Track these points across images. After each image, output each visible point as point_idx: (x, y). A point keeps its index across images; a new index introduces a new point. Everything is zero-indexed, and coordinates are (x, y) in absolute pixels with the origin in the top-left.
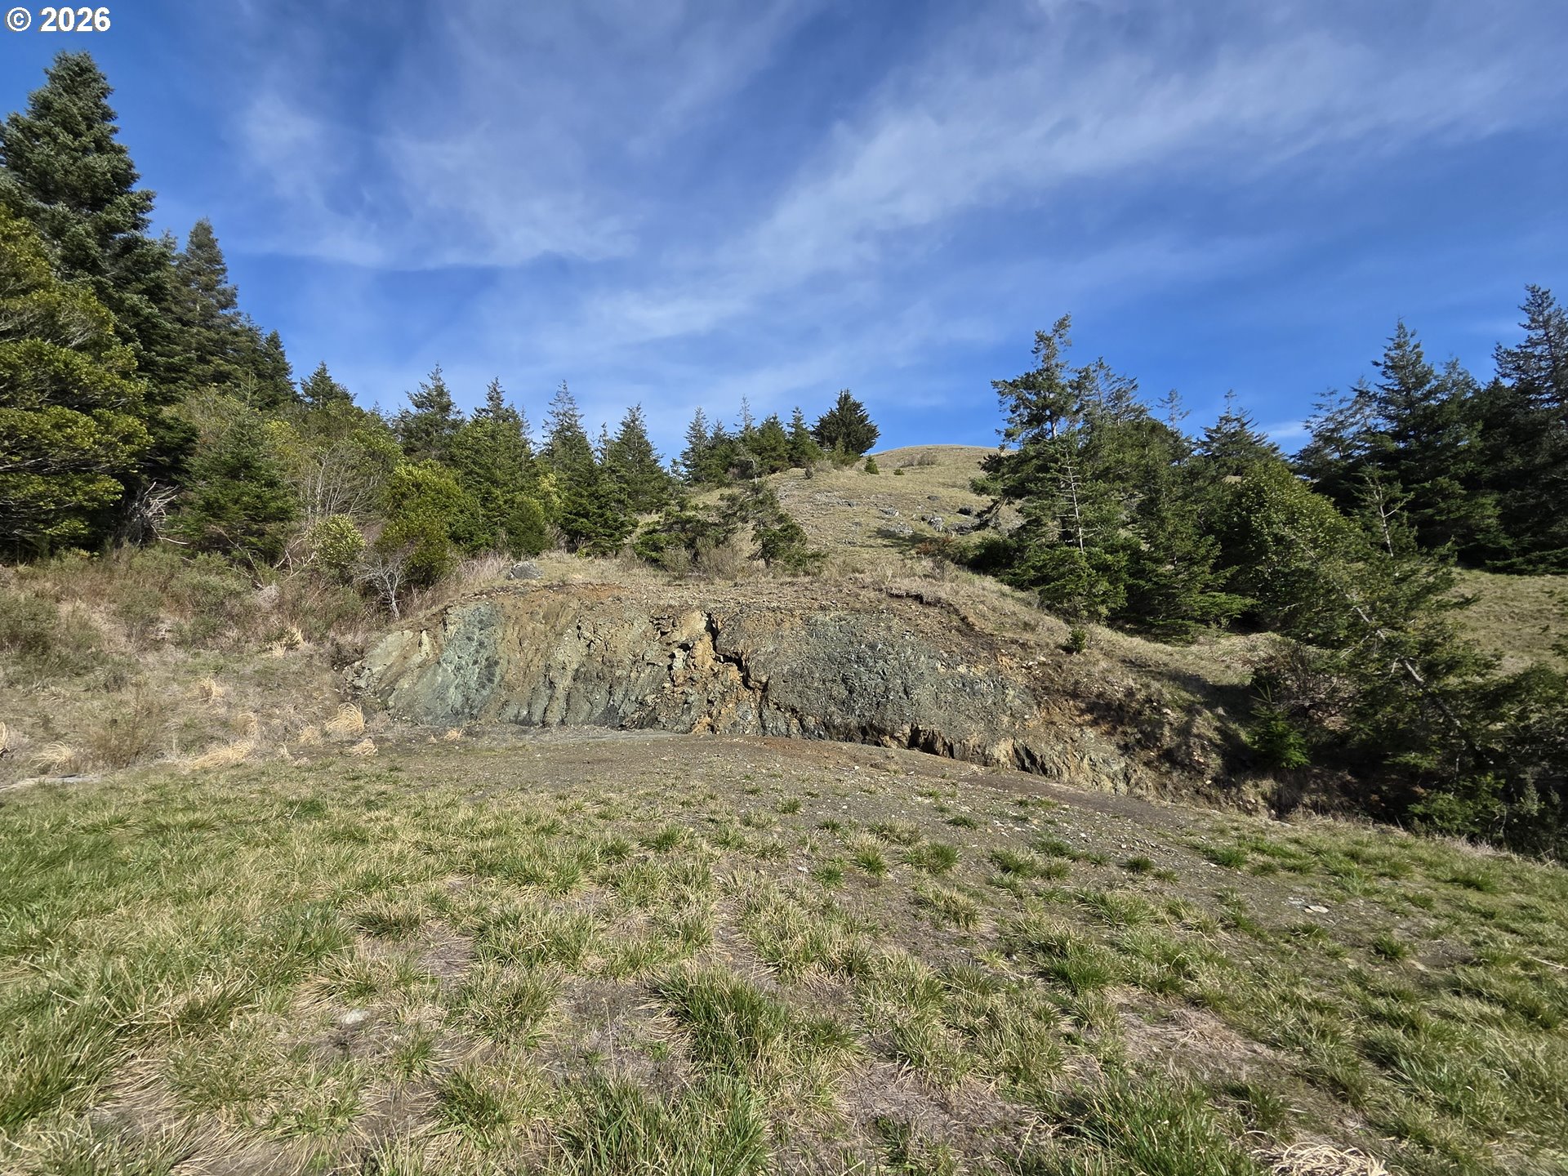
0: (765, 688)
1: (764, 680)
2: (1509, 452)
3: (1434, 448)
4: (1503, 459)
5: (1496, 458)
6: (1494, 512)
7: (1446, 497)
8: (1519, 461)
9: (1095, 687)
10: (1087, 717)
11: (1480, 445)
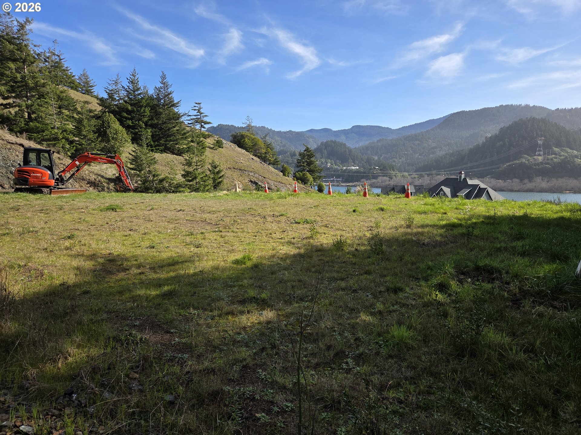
2: (154, 118)
3: (139, 112)
4: (153, 120)
5: (152, 119)
6: (150, 134)
7: (141, 128)
8: (156, 121)
9: (87, 178)
10: (89, 185)
11: (149, 114)
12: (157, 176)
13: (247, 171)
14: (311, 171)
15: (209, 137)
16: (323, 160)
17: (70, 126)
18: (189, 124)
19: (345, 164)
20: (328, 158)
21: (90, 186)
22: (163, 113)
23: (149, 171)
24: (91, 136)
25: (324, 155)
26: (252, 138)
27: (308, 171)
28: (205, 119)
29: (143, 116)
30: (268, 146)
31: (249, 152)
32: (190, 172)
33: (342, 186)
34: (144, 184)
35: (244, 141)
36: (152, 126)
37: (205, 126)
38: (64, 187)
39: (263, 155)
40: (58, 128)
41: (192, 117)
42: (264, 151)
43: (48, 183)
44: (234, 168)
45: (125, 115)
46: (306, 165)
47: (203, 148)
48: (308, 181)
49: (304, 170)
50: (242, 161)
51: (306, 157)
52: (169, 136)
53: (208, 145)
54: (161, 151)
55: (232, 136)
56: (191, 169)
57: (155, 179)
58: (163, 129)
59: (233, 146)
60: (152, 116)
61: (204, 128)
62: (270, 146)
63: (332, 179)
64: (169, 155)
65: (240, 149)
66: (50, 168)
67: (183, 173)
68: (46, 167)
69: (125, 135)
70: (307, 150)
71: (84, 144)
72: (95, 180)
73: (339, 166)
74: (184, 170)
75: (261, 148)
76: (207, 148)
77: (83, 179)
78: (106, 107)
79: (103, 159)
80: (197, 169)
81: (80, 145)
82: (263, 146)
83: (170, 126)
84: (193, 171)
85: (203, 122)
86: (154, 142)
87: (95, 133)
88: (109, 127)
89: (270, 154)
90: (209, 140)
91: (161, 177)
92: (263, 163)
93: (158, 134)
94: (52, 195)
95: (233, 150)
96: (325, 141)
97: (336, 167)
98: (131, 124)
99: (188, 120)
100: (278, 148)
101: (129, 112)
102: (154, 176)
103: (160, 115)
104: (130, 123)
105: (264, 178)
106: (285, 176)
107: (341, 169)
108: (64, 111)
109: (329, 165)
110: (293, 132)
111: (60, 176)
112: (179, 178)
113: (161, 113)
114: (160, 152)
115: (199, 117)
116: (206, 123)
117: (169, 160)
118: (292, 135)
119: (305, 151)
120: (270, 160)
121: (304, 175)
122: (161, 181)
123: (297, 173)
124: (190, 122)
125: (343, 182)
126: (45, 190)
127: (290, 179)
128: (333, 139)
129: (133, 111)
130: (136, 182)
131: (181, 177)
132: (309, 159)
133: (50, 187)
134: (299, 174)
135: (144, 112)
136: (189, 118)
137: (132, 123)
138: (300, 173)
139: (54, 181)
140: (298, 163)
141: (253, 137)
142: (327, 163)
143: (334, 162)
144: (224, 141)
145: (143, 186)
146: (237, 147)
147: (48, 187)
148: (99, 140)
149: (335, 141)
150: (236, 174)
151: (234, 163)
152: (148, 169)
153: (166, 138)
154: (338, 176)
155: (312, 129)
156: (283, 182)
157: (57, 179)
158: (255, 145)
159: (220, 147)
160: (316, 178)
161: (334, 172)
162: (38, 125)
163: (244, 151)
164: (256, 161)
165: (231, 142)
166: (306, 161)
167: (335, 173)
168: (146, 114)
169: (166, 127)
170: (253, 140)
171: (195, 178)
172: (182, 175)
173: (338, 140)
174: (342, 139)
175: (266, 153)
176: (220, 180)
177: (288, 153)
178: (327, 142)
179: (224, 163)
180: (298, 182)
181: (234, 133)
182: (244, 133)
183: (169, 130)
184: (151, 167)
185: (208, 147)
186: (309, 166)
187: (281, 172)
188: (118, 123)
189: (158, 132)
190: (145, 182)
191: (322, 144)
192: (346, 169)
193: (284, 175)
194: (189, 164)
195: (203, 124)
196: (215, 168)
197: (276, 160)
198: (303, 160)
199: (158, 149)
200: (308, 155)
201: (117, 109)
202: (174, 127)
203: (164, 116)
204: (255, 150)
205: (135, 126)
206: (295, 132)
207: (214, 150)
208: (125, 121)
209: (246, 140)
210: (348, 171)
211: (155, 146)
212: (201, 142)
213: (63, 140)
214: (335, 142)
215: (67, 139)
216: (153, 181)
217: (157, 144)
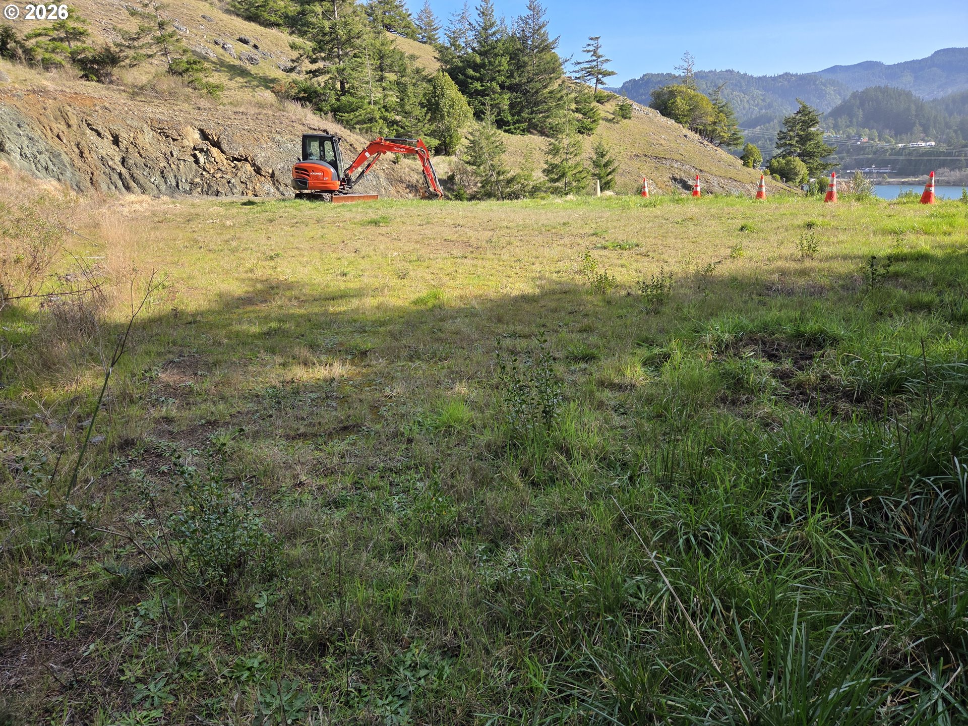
0: (273, 175)
1: (270, 171)
2: (515, 74)
3: (493, 65)
4: (513, 77)
5: (511, 76)
6: (507, 102)
7: (494, 93)
8: (518, 79)
9: (407, 178)
10: (408, 190)
11: (507, 67)
12: (503, 173)
13: (669, 159)
14: (805, 156)
15: (608, 100)
16: (852, 131)
17: (393, 99)
18: (576, 78)
19: (904, 136)
20: (865, 124)
21: (410, 192)
22: (530, 63)
23: (492, 165)
24: (418, 112)
25: (854, 120)
26: (689, 95)
27: (799, 155)
28: (606, 67)
29: (499, 71)
30: (721, 110)
31: (681, 123)
32: (556, 165)
33: (889, 183)
34: (483, 187)
35: (674, 102)
36: (512, 88)
37: (604, 80)
38: (350, 191)
39: (710, 128)
40: (375, 103)
41: (582, 66)
42: (712, 119)
43: (332, 187)
44: (646, 156)
45: (471, 72)
46: (797, 142)
47: (594, 121)
48: (796, 174)
49: (790, 153)
50: (663, 142)
51: (798, 127)
52: (537, 104)
53: (603, 114)
54: (523, 131)
55: (653, 94)
56: (557, 161)
57: (501, 178)
58: (529, 92)
59: (651, 115)
60: (511, 70)
61: (602, 83)
62: (725, 108)
63: (867, 170)
64: (536, 137)
65: (664, 119)
66: (334, 164)
67: (546, 166)
68: (329, 163)
69: (466, 107)
70: (803, 111)
71: (407, 126)
72: (418, 181)
73: (889, 142)
74: (546, 162)
75: (707, 114)
76: (601, 121)
77: (401, 182)
78: (446, 62)
79: (401, 148)
80: (567, 160)
81: (402, 127)
82: (710, 109)
83: (539, 85)
84: (561, 162)
85: (601, 74)
86: (513, 115)
87: (423, 107)
88: (443, 95)
89: (723, 124)
90: (609, 106)
91: (509, 175)
92: (705, 142)
93: (520, 102)
94: (333, 204)
95: (651, 121)
96: (860, 90)
97: (880, 144)
98: (480, 88)
99: (576, 72)
100: (755, 112)
101: (476, 67)
102: (498, 173)
103: (524, 67)
104: (478, 85)
105: (701, 171)
106: (748, 166)
107: (892, 149)
108: (387, 75)
109: (865, 139)
110: (792, 75)
111: (346, 176)
112: (538, 177)
113: (525, 63)
114: (521, 132)
115: (595, 63)
116: (606, 74)
117: (534, 146)
118: (789, 82)
119: (798, 113)
120: (723, 137)
121: (788, 162)
122: (509, 182)
123: (773, 160)
124: (577, 75)
125: (891, 175)
126: (327, 196)
127: (758, 172)
128: (883, 83)
129: (483, 65)
130: (475, 185)
131: (541, 175)
132: (804, 131)
133: (334, 191)
134: (778, 161)
135: (500, 66)
136: (578, 68)
137: (482, 86)
138: (781, 159)
139: (339, 183)
140: (780, 139)
141: (692, 93)
142: (860, 136)
143: (876, 134)
144: (636, 106)
145: (483, 190)
146: (659, 115)
147: (331, 192)
148: (428, 117)
149: (886, 87)
150: (646, 168)
151: (648, 146)
152: (490, 162)
153: (532, 108)
154: (882, 164)
155: (836, 66)
156: (739, 178)
157: (343, 180)
158: (694, 108)
159: (625, 118)
160: (816, 169)
161: (875, 154)
162: (351, 99)
163: (671, 122)
164: (693, 140)
165: (650, 106)
166: (798, 135)
167: (875, 157)
168: (502, 68)
169: (533, 89)
170: (691, 99)
171: (563, 175)
172: (544, 171)
173: (893, 84)
174: (906, 82)
175: (715, 123)
176: (610, 177)
177: (775, 121)
178: (866, 92)
179: (629, 146)
180: (774, 178)
181: (657, 89)
182: (675, 86)
183: (537, 92)
184: (496, 159)
185: (603, 119)
186: (802, 144)
187: (741, 158)
188: (455, 87)
189: (520, 98)
190: (485, 183)
191: (854, 95)
192: (904, 149)
193: (746, 164)
194: (555, 151)
195: (600, 76)
196: (603, 156)
197: (735, 136)
198: (791, 133)
199: (519, 128)
200: (803, 122)
201: (460, 64)
202: (545, 87)
203: (529, 68)
204: (694, 120)
205: (485, 90)
206: (796, 75)
207: (614, 123)
208: (471, 83)
209: (678, 101)
210: (907, 151)
211: (514, 123)
212: (592, 110)
213: (381, 121)
214: (884, 91)
215: (384, 119)
216: (497, 182)
217: (517, 120)
